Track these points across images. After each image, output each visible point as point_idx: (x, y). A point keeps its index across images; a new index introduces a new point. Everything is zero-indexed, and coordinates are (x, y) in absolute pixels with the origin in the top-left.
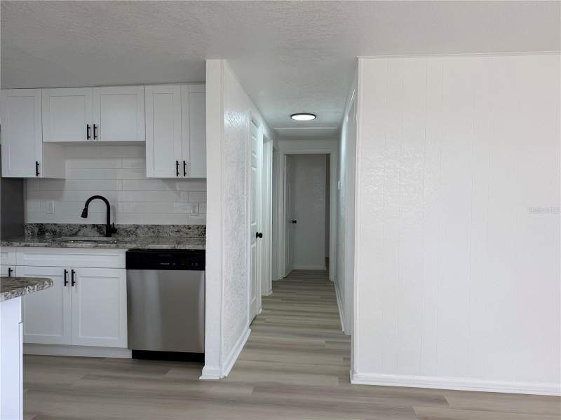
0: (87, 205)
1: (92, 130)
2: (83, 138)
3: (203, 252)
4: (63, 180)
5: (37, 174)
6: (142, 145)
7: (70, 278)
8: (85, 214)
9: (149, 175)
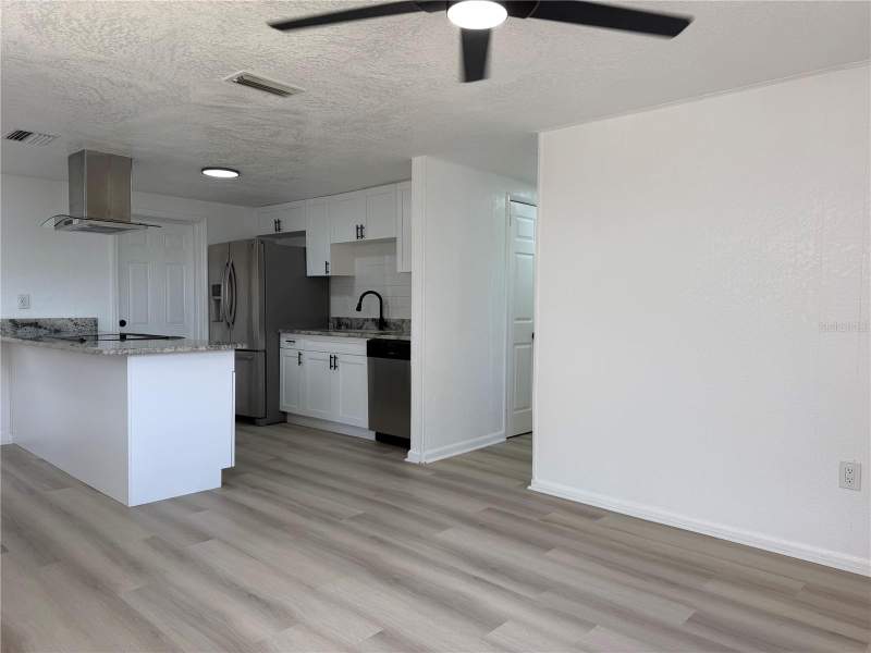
0: (361, 300)
1: (360, 229)
2: (355, 239)
3: (409, 342)
4: (353, 277)
5: (327, 272)
6: (394, 240)
7: (333, 362)
8: (359, 309)
9: (399, 270)
